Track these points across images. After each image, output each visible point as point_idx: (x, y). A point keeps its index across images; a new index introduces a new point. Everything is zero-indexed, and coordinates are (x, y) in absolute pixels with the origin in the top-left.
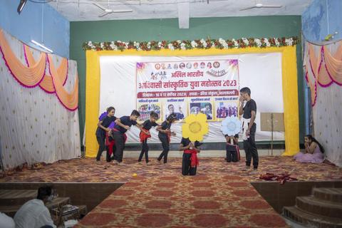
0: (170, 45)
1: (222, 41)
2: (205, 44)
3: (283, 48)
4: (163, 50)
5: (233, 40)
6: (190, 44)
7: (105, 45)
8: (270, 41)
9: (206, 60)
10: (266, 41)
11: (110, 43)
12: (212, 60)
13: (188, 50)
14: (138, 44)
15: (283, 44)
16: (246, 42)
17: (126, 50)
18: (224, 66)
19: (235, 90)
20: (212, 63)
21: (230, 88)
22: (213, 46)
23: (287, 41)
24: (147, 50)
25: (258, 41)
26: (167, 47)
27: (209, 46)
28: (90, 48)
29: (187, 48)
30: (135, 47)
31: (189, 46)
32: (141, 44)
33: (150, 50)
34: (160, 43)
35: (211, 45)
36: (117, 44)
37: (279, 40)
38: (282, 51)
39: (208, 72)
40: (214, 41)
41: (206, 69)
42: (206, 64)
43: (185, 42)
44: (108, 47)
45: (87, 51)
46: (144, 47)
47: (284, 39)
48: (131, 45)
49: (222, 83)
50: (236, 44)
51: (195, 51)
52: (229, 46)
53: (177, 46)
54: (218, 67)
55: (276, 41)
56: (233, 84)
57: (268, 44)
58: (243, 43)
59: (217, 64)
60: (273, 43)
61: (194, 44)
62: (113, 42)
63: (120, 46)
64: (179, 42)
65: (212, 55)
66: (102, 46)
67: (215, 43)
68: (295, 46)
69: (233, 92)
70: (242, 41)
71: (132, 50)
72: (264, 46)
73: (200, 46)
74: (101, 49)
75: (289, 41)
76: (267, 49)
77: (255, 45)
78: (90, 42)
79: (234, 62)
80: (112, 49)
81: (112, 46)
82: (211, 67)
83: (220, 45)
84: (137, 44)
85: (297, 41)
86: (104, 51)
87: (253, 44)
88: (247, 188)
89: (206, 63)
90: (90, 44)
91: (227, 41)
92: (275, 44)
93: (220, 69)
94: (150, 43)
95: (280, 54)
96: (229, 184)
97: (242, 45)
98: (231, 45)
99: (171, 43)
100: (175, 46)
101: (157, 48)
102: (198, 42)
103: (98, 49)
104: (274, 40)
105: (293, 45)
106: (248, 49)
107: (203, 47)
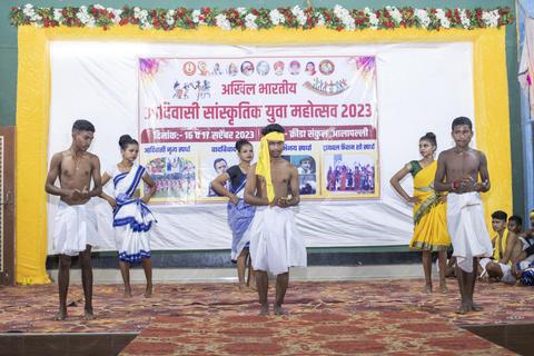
0: (221, 19)
1: (341, 12)
2: (302, 19)
3: (477, 31)
4: (203, 28)
5: (367, 10)
6: (266, 16)
7: (64, 13)
8: (449, 15)
9: (304, 54)
10: (441, 14)
11: (76, 10)
12: (318, 54)
13: (263, 30)
14: (144, 14)
15: (478, 22)
16: (396, 16)
17: (115, 27)
18: (345, 71)
19: (369, 127)
20: (317, 62)
21: (356, 121)
22: (321, 22)
23: (485, 16)
24: (166, 27)
25: (422, 14)
26: (213, 23)
27: (311, 23)
28: (27, 21)
29: (260, 26)
30: (137, 21)
31: (264, 20)
32: (152, 14)
33: (172, 28)
34: (197, 13)
35: (317, 19)
36: (94, 12)
37: (469, 15)
38: (473, 40)
39: (308, 84)
40: (324, 11)
41: (302, 77)
42: (303, 67)
43: (255, 12)
44: (71, 20)
45: (22, 29)
46: (158, 20)
47: (479, 12)
48: (128, 16)
49: (340, 110)
50: (373, 19)
51: (279, 33)
52: (357, 23)
53: (236, 21)
54: (331, 72)
55: (463, 15)
56: (365, 112)
57: (446, 22)
58: (390, 17)
59: (328, 67)
60: (455, 20)
61: (276, 16)
62: (84, 8)
63: (102, 18)
64: (241, 10)
65: (317, 45)
66: (57, 15)
67: (325, 14)
68: (503, 27)
69: (365, 132)
70: (386, 14)
71: (130, 26)
72: (435, 26)
73: (291, 22)
74: (55, 23)
75: (491, 17)
76: (441, 34)
77: (416, 22)
78: (29, 6)
79: (367, 61)
80: (80, 25)
81: (83, 16)
82: (314, 73)
83: (337, 20)
84: (141, 14)
85: (507, 17)
86: (62, 28)
87: (411, 22)
88: (455, 334)
89: (303, 62)
90: (28, 10)
91: (353, 13)
92: (459, 22)
93: (334, 78)
94: (172, 12)
95: (469, 45)
96: (403, 327)
97: (388, 24)
98: (362, 22)
99: (224, 12)
100: (231, 20)
101: (190, 24)
102: (285, 12)
103: (49, 22)
104: (457, 13)
105: (499, 25)
106: (401, 32)
107: (296, 25)
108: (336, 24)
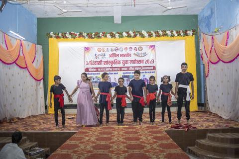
0: (108, 35)
1: (144, 32)
2: (132, 35)
3: (186, 37)
4: (103, 39)
5: (152, 32)
6: (122, 34)
7: (62, 34)
8: (177, 32)
9: (133, 45)
10: (174, 32)
11: (66, 33)
12: (137, 45)
14: (86, 34)
15: (186, 34)
16: (161, 33)
17: (77, 39)
18: (146, 50)
19: (153, 66)
20: (137, 47)
21: (149, 65)
22: (138, 36)
23: (188, 32)
24: (92, 38)
25: (168, 32)
26: (106, 36)
27: (135, 36)
28: (52, 37)
29: (120, 37)
30: (84, 36)
32: (88, 34)
33: (94, 38)
34: (101, 34)
35: (137, 35)
36: (71, 34)
37: (183, 32)
38: (185, 39)
39: (135, 54)
40: (139, 32)
41: (133, 52)
43: (118, 33)
44: (64, 36)
45: (50, 39)
46: (90, 36)
47: (186, 31)
48: (81, 35)
49: (144, 61)
50: (154, 34)
51: (125, 39)
52: (149, 36)
53: (113, 36)
55: (181, 32)
56: (152, 62)
57: (176, 35)
58: (159, 34)
59: (141, 49)
60: (179, 34)
61: (124, 34)
63: (73, 36)
64: (114, 33)
65: (137, 42)
66: (60, 35)
67: (139, 33)
68: (194, 36)
69: (152, 68)
70: (158, 32)
71: (81, 38)
72: (173, 36)
73: (129, 36)
74: (60, 38)
75: (190, 33)
76: (175, 38)
77: (167, 35)
78: (52, 32)
79: (153, 47)
80: (67, 38)
81: (68, 35)
82: (136, 50)
83: (143, 35)
84: (85, 34)
85: (195, 33)
86: (62, 39)
87: (165, 35)
88: (162, 134)
90: (52, 34)
91: (148, 32)
92: (180, 35)
93: (143, 52)
94: (94, 34)
95: (183, 42)
96: (150, 132)
97: (158, 35)
98: (150, 35)
99: (109, 33)
100: (111, 36)
101: (99, 37)
102: (127, 33)
103: (58, 37)
104: (179, 32)
106: (162, 38)
107: (131, 37)
108: (143, 36)
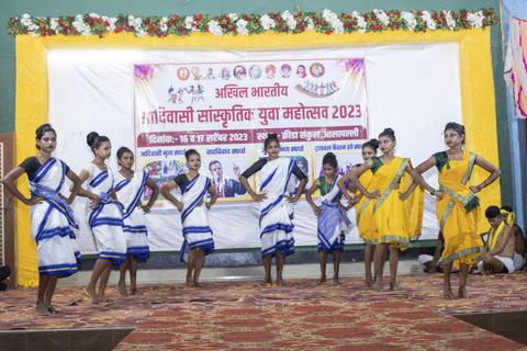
0: (213, 25)
1: (330, 16)
2: (292, 23)
3: (462, 32)
4: (196, 35)
5: (355, 14)
6: (257, 21)
7: (60, 22)
8: (434, 17)
9: (294, 58)
10: (427, 16)
11: (72, 19)
12: (308, 58)
13: (254, 35)
14: (138, 21)
15: (463, 24)
16: (384, 18)
17: (110, 35)
18: (336, 73)
19: (359, 127)
20: (308, 65)
21: (347, 122)
22: (311, 26)
23: (470, 17)
24: (160, 34)
25: (408, 17)
26: (206, 29)
27: (301, 27)
28: (25, 30)
29: (252, 31)
30: (132, 29)
31: (255, 26)
32: (146, 22)
33: (165, 34)
34: (189, 19)
35: (306, 23)
36: (89, 21)
37: (454, 16)
38: (460, 40)
39: (299, 87)
40: (312, 15)
41: (293, 80)
42: (294, 69)
43: (246, 18)
44: (67, 29)
45: (20, 38)
46: (152, 27)
47: (464, 14)
48: (123, 24)
49: (331, 111)
50: (361, 22)
51: (269, 38)
52: (345, 27)
53: (228, 26)
54: (322, 74)
55: (448, 16)
56: (355, 113)
57: (432, 24)
58: (377, 20)
59: (318, 69)
60: (441, 22)
61: (266, 21)
62: (80, 17)
63: (98, 27)
64: (233, 17)
65: (308, 49)
66: (54, 24)
67: (314, 18)
68: (488, 28)
69: (356, 132)
70: (374, 17)
71: (124, 34)
72: (421, 28)
73: (281, 27)
74: (52, 32)
75: (476, 18)
76: (428, 35)
77: (403, 24)
78: (26, 16)
79: (356, 63)
80: (76, 33)
81: (79, 24)
82: (305, 75)
83: (326, 24)
84: (135, 21)
85: (491, 19)
86: (59, 37)
87: (397, 24)
89: (294, 66)
90: (26, 20)
91: (342, 16)
92: (445, 23)
93: (325, 80)
94: (165, 19)
95: (455, 47)
97: (376, 27)
98: (350, 26)
99: (216, 19)
100: (222, 26)
101: (183, 31)
102: (275, 17)
103: (45, 31)
104: (442, 15)
105: (484, 26)
106: (388, 34)
107: (286, 30)
108: (325, 27)
